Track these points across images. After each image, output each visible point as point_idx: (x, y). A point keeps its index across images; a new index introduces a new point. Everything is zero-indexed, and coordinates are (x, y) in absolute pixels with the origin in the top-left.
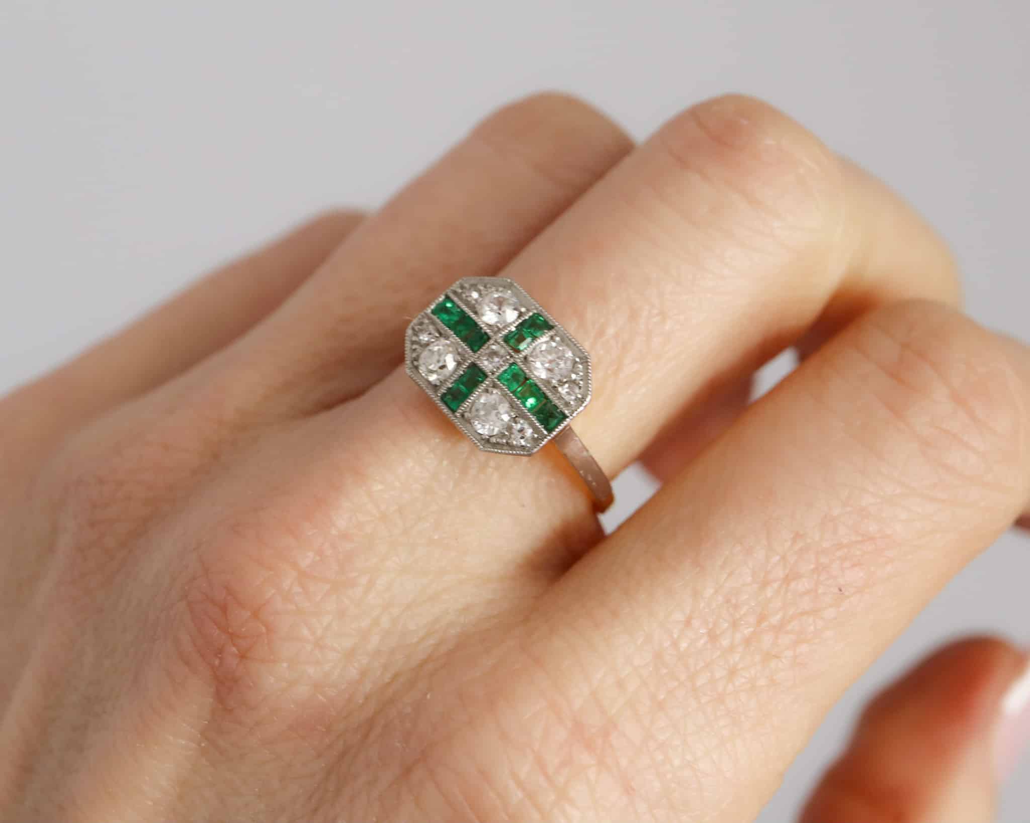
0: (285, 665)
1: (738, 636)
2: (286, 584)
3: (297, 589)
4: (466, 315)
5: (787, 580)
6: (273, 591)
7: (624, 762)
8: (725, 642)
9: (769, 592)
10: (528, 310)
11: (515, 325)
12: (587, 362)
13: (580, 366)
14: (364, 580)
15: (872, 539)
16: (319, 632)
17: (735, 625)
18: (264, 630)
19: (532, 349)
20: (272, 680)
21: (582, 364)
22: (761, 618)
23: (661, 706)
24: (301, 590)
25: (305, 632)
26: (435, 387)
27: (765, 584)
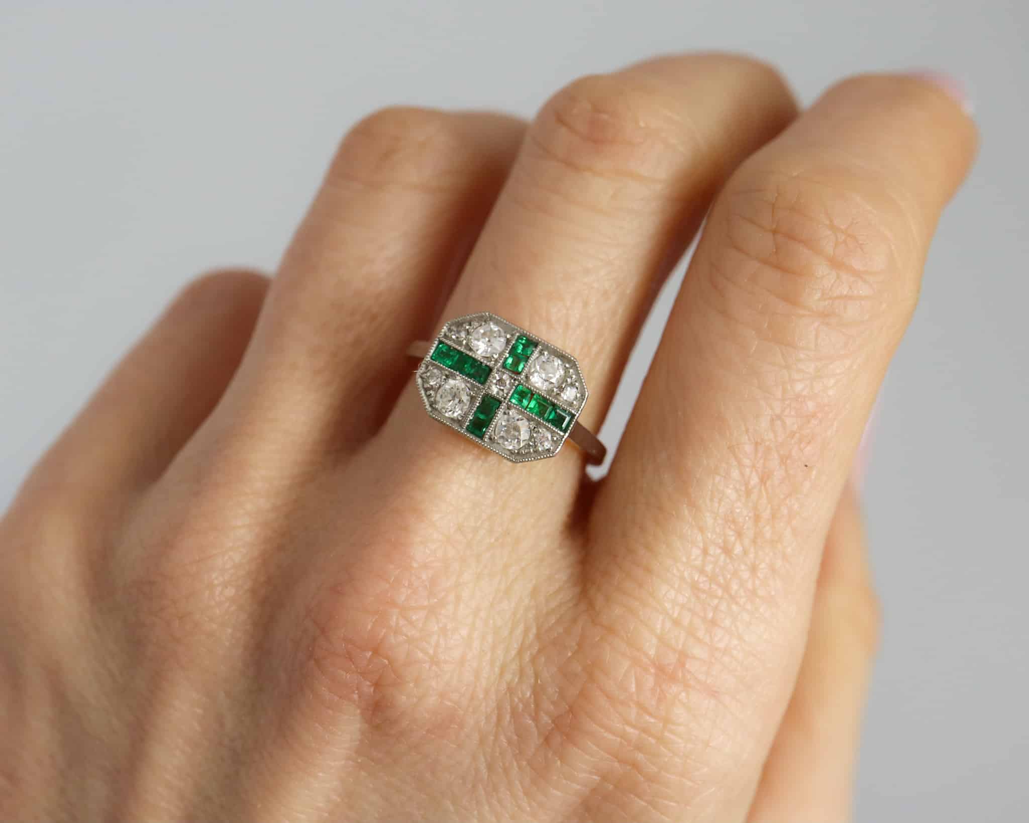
0: (411, 685)
1: (747, 542)
2: (393, 621)
3: (402, 622)
4: (464, 354)
5: (763, 481)
6: (384, 630)
7: (702, 677)
8: (738, 549)
9: (754, 497)
10: (513, 335)
11: (507, 352)
12: (576, 365)
13: (571, 371)
14: (452, 597)
15: (814, 415)
16: (431, 652)
17: (739, 534)
18: (386, 661)
19: (528, 368)
20: (404, 698)
21: (571, 368)
22: (757, 518)
23: (713, 623)
24: (406, 622)
25: (420, 655)
26: (459, 422)
27: (748, 493)
